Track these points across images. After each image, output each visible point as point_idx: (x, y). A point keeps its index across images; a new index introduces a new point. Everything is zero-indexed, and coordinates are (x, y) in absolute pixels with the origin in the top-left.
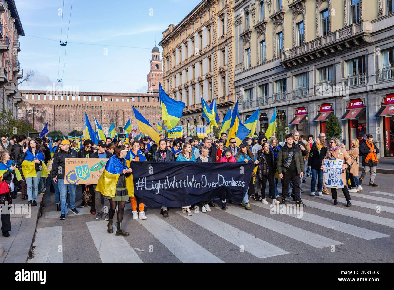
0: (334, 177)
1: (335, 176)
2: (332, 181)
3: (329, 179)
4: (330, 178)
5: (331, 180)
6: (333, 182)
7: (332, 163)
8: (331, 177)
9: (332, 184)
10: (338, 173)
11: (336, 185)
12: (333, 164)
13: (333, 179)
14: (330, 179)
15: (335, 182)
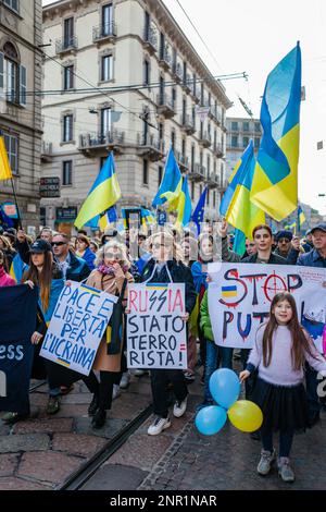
0: (76, 337)
1: (80, 336)
2: (64, 344)
3: (58, 336)
4: (62, 335)
5: (64, 340)
6: (67, 348)
7: (86, 299)
8: (67, 334)
9: (61, 350)
10: (93, 330)
11: (71, 361)
12: (90, 302)
13: (71, 340)
14: (61, 338)
15: (70, 350)
